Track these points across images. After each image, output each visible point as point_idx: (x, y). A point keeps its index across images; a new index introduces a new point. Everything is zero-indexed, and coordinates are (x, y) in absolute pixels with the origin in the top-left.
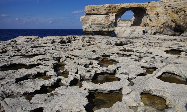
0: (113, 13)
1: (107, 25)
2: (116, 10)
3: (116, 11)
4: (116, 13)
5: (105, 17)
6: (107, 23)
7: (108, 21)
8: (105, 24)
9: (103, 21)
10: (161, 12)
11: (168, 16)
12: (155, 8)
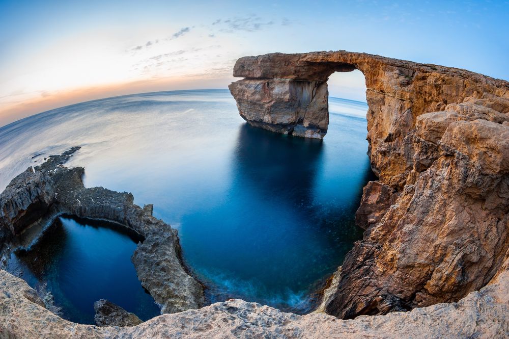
0: (284, 75)
1: (266, 106)
2: (292, 68)
3: (293, 72)
4: (293, 77)
5: (261, 86)
6: (266, 103)
7: (270, 96)
8: (261, 103)
9: (257, 97)
10: (390, 86)
11: (406, 109)
12: (381, 71)
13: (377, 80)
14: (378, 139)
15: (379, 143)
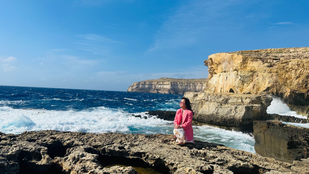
10: (261, 68)
11: (274, 76)
12: (249, 62)
13: (246, 66)
14: (258, 92)
15: (259, 93)
